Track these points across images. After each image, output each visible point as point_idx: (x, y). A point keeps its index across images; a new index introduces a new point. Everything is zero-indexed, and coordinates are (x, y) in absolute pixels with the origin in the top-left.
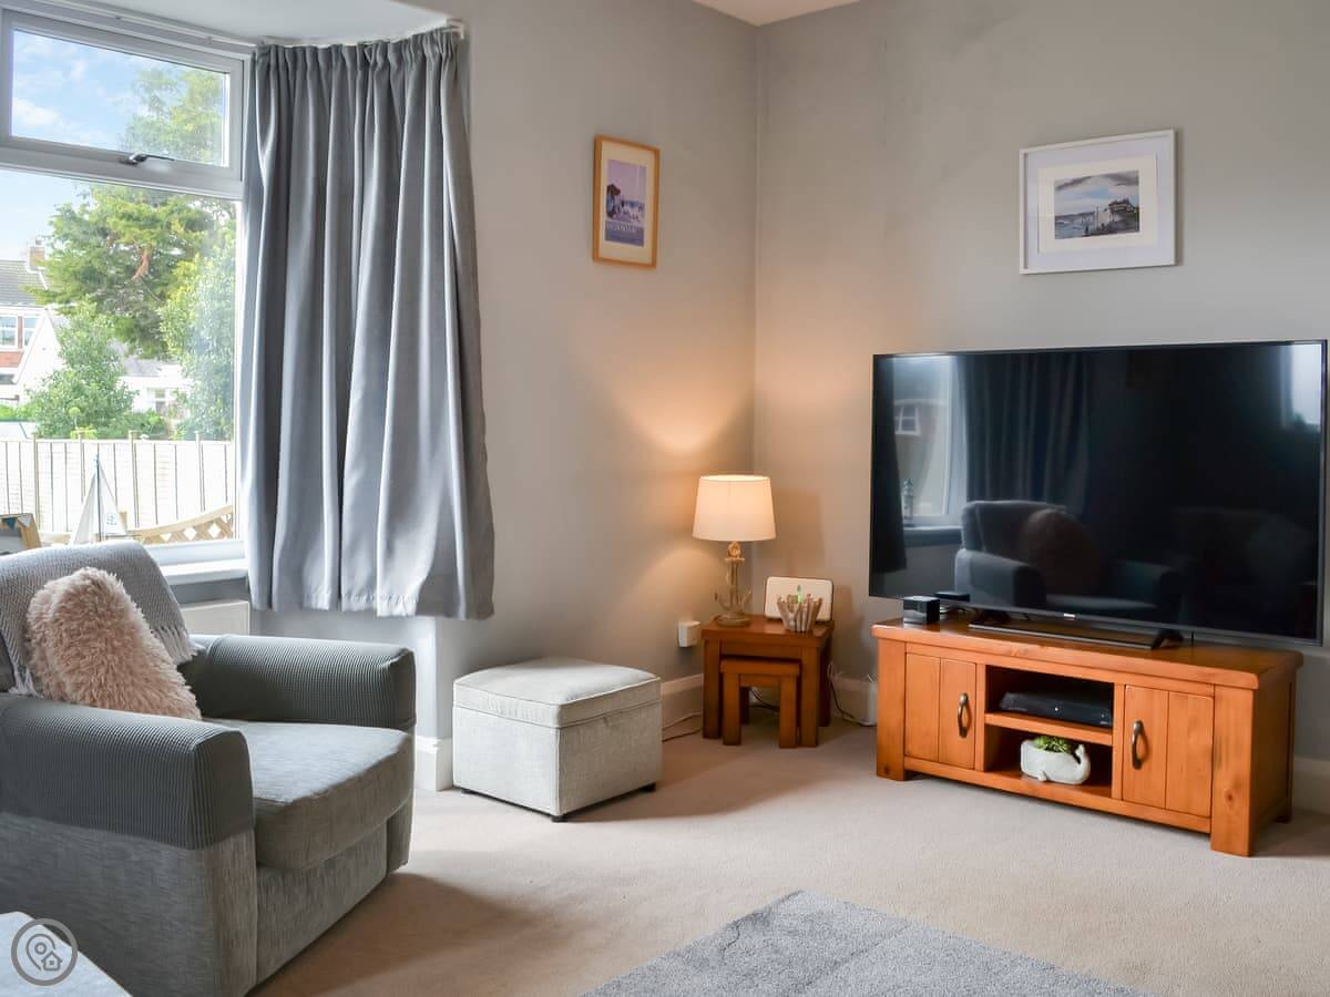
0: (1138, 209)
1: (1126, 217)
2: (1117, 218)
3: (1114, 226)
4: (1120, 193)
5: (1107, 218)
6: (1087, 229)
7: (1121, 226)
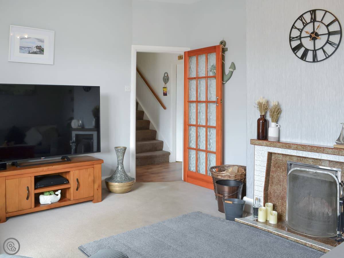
0: (43, 49)
1: (40, 50)
2: (38, 50)
3: (37, 52)
4: (39, 44)
5: (35, 50)
6: (29, 52)
7: (39, 52)
